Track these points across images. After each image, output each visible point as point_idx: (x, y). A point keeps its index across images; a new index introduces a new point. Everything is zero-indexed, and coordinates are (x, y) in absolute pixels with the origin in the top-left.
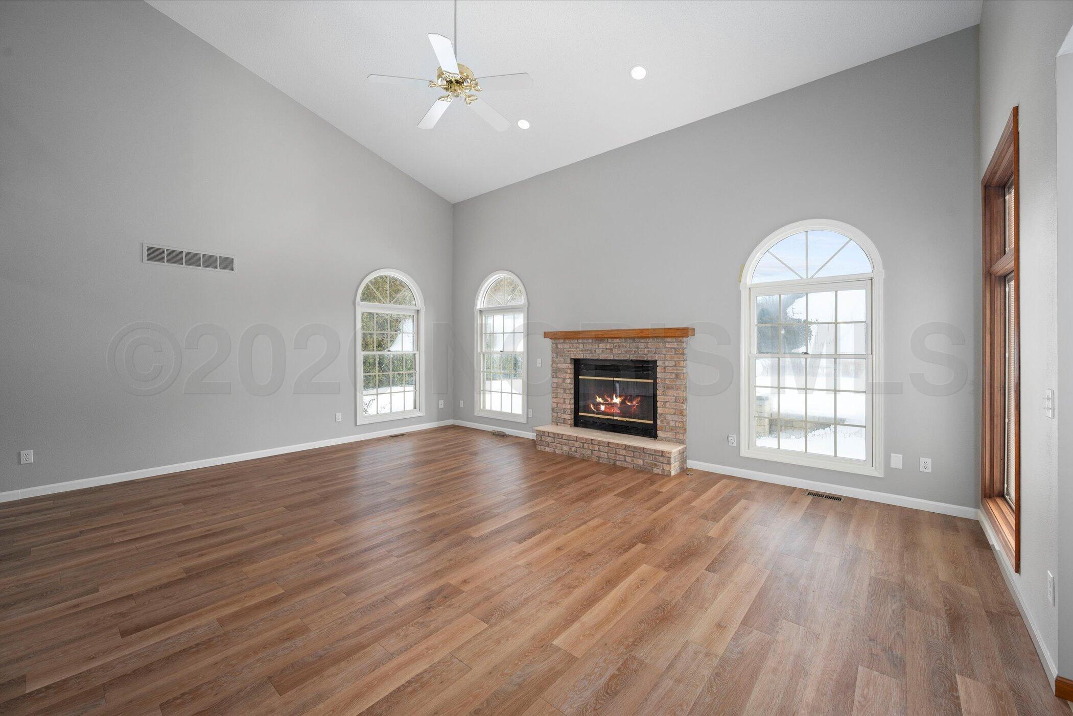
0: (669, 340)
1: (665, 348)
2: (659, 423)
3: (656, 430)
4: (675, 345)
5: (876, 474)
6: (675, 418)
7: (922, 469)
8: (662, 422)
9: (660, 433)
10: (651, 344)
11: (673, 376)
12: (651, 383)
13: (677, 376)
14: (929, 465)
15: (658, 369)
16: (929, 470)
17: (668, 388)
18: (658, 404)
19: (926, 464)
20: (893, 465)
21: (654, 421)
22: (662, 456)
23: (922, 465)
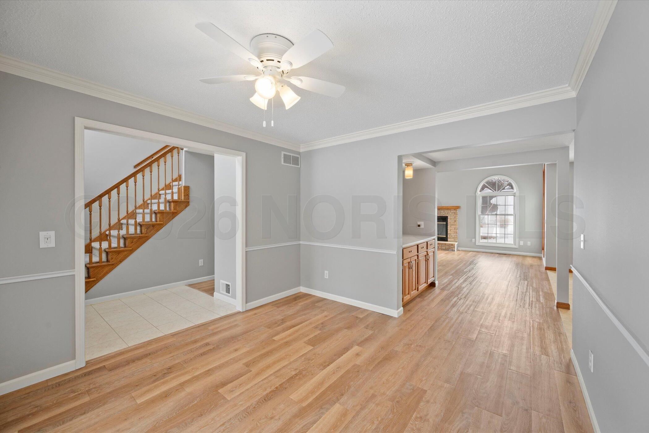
0: (452, 210)
1: (451, 212)
2: (448, 236)
3: (448, 238)
4: (455, 211)
5: (516, 247)
6: (454, 234)
7: (528, 245)
8: (450, 236)
9: (449, 239)
10: (446, 211)
11: (454, 221)
12: (445, 224)
13: (455, 221)
14: (530, 243)
15: (448, 219)
16: (530, 245)
17: (452, 225)
18: (448, 230)
19: (529, 243)
20: (520, 244)
21: (446, 236)
22: (452, 245)
23: (528, 243)
